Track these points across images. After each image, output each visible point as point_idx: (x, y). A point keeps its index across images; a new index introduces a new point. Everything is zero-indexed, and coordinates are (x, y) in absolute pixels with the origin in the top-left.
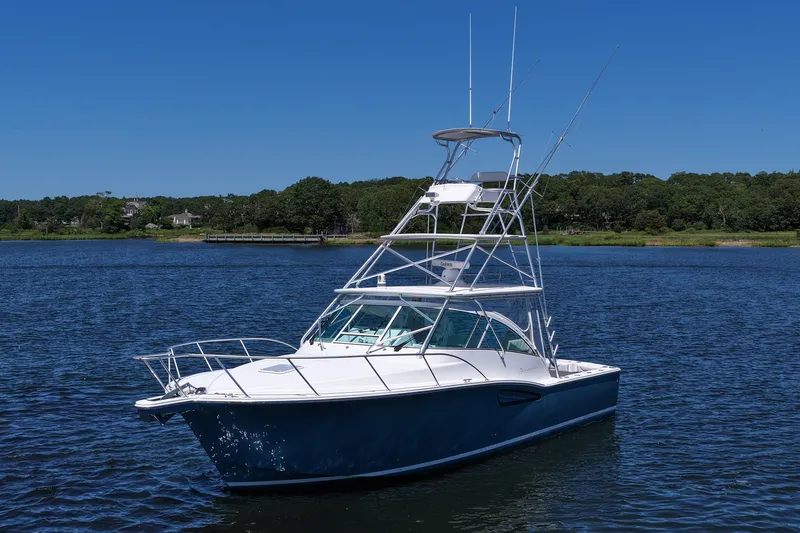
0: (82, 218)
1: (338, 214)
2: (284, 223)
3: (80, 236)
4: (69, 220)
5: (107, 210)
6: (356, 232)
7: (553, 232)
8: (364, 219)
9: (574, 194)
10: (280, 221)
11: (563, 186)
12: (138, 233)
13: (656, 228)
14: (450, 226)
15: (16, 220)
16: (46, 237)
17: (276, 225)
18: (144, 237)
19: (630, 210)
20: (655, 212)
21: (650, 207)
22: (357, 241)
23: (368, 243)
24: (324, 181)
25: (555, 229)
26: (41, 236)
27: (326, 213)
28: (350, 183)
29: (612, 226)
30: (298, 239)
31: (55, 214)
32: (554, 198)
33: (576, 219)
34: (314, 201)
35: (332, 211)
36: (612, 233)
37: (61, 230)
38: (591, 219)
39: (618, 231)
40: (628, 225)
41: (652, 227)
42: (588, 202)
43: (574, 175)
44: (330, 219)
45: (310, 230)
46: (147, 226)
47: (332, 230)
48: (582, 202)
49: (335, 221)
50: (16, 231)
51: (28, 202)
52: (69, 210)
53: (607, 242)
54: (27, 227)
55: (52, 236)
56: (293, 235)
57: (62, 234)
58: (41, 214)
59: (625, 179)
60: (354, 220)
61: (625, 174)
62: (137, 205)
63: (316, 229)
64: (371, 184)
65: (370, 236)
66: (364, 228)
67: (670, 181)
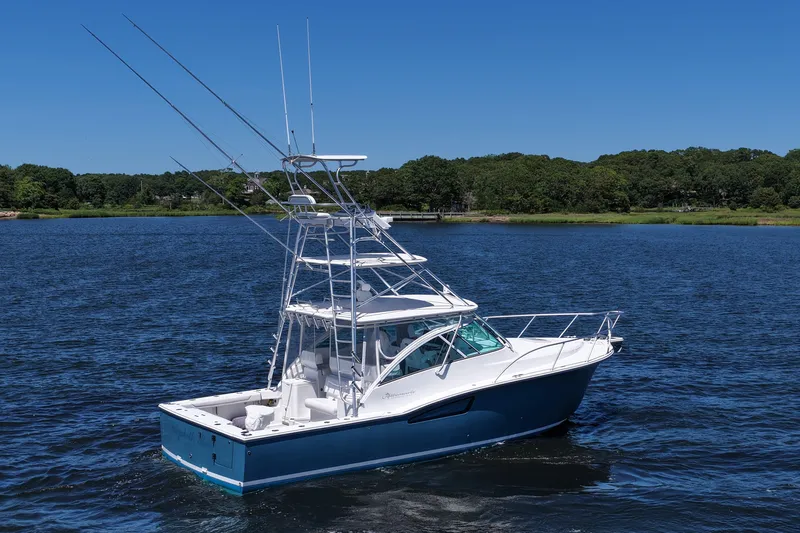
0: (204, 194)
1: (455, 193)
2: (402, 202)
3: (202, 213)
4: (189, 195)
5: (229, 186)
6: (472, 210)
7: (669, 208)
8: (480, 197)
9: (691, 171)
10: (398, 198)
11: (679, 163)
12: (258, 209)
13: (772, 206)
14: (565, 204)
15: (139, 194)
16: (170, 213)
17: (394, 203)
18: (264, 213)
19: (747, 187)
20: (771, 189)
21: (767, 184)
22: (473, 219)
23: (484, 221)
24: (441, 160)
25: (671, 205)
26: (166, 213)
27: (444, 191)
28: (466, 159)
29: (729, 202)
30: (416, 217)
31: (177, 189)
32: (671, 174)
33: (693, 196)
34: (430, 179)
35: (448, 189)
36: (727, 211)
37: (184, 206)
38: (708, 196)
39: (733, 209)
40: (744, 202)
41: (767, 205)
42: (705, 178)
43: (691, 151)
44: (446, 197)
45: (427, 207)
46: (268, 202)
47: (448, 208)
48: (699, 178)
49: (452, 199)
50: (140, 207)
51: (149, 176)
52: (189, 185)
53: (720, 221)
54: (150, 202)
55: (176, 212)
56: (410, 213)
57: (185, 210)
58: (162, 188)
59: (743, 155)
60: (471, 198)
61: (742, 150)
62: (257, 181)
63: (433, 206)
64: (487, 160)
65: (486, 214)
66: (480, 206)
67: (787, 158)
